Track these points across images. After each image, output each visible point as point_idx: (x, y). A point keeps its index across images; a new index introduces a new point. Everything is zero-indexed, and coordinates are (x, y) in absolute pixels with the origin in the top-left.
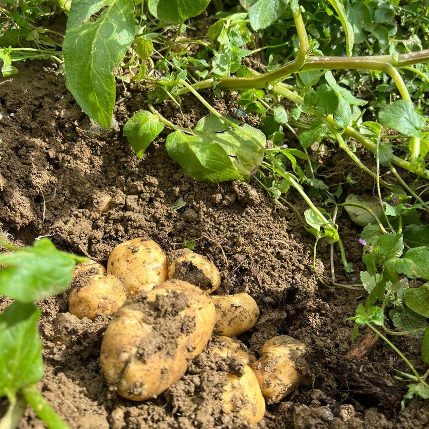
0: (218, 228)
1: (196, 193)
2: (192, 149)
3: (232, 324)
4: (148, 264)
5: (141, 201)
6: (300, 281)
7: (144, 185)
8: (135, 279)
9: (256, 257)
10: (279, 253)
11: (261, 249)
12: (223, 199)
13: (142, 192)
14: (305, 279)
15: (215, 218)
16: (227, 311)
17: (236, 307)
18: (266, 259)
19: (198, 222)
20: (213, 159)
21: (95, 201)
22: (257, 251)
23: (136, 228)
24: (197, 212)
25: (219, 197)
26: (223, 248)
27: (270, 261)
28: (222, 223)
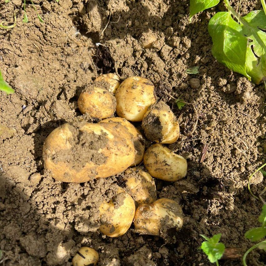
0: (206, 104)
1: (210, 69)
2: (225, 34)
3: (157, 171)
4: (136, 101)
5: (172, 53)
6: (232, 177)
7: (180, 43)
8: (124, 105)
9: (216, 141)
10: (235, 149)
11: (224, 138)
12: (226, 86)
13: (176, 47)
14: (238, 179)
15: (210, 96)
16: (159, 162)
17: (166, 164)
18: (221, 147)
19: (196, 92)
20: (234, 51)
21: (143, 37)
22: (219, 137)
23: (154, 71)
24: (201, 84)
25: (223, 82)
26: (199, 121)
27: (224, 150)
28: (212, 103)
